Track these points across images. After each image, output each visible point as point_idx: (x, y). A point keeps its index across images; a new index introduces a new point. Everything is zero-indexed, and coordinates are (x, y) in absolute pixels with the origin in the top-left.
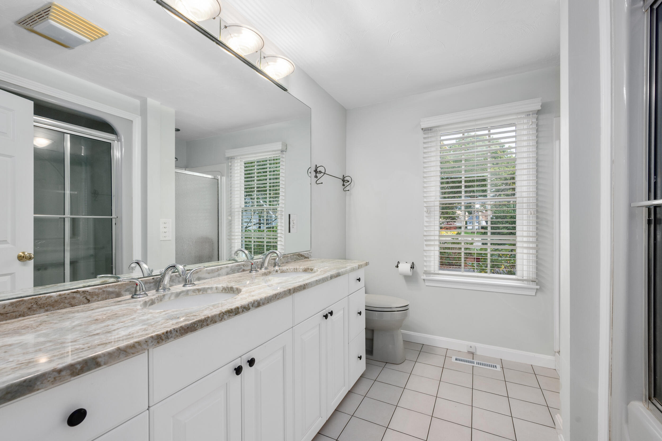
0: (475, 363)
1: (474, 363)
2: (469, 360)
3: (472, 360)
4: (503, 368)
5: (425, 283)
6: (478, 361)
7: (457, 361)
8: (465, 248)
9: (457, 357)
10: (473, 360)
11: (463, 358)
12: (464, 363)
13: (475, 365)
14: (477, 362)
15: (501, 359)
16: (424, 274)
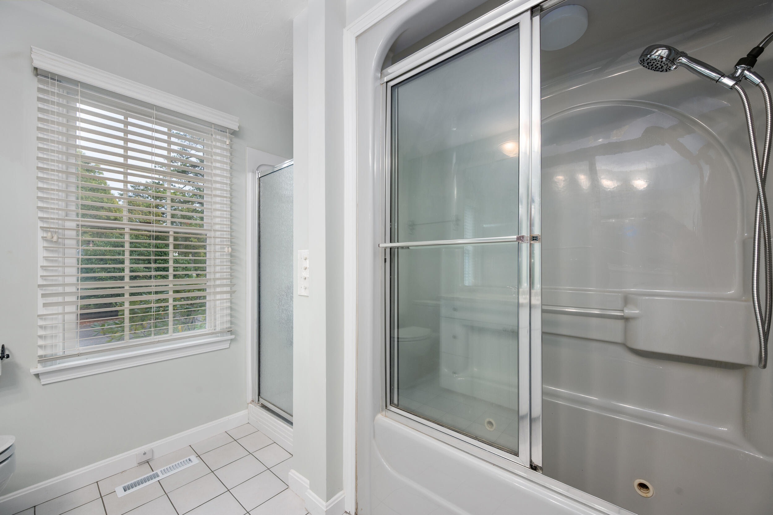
0: (160, 473)
1: (158, 476)
2: (148, 475)
3: (152, 473)
4: (199, 456)
5: (40, 380)
6: (162, 469)
7: (128, 492)
8: (130, 302)
9: (124, 485)
10: (153, 471)
11: (135, 480)
12: (143, 486)
13: (161, 477)
14: (161, 471)
15: (190, 446)
16: (38, 363)
